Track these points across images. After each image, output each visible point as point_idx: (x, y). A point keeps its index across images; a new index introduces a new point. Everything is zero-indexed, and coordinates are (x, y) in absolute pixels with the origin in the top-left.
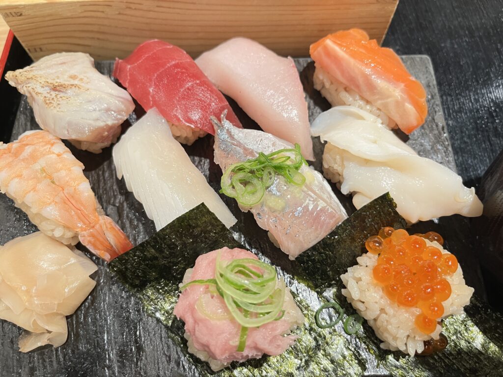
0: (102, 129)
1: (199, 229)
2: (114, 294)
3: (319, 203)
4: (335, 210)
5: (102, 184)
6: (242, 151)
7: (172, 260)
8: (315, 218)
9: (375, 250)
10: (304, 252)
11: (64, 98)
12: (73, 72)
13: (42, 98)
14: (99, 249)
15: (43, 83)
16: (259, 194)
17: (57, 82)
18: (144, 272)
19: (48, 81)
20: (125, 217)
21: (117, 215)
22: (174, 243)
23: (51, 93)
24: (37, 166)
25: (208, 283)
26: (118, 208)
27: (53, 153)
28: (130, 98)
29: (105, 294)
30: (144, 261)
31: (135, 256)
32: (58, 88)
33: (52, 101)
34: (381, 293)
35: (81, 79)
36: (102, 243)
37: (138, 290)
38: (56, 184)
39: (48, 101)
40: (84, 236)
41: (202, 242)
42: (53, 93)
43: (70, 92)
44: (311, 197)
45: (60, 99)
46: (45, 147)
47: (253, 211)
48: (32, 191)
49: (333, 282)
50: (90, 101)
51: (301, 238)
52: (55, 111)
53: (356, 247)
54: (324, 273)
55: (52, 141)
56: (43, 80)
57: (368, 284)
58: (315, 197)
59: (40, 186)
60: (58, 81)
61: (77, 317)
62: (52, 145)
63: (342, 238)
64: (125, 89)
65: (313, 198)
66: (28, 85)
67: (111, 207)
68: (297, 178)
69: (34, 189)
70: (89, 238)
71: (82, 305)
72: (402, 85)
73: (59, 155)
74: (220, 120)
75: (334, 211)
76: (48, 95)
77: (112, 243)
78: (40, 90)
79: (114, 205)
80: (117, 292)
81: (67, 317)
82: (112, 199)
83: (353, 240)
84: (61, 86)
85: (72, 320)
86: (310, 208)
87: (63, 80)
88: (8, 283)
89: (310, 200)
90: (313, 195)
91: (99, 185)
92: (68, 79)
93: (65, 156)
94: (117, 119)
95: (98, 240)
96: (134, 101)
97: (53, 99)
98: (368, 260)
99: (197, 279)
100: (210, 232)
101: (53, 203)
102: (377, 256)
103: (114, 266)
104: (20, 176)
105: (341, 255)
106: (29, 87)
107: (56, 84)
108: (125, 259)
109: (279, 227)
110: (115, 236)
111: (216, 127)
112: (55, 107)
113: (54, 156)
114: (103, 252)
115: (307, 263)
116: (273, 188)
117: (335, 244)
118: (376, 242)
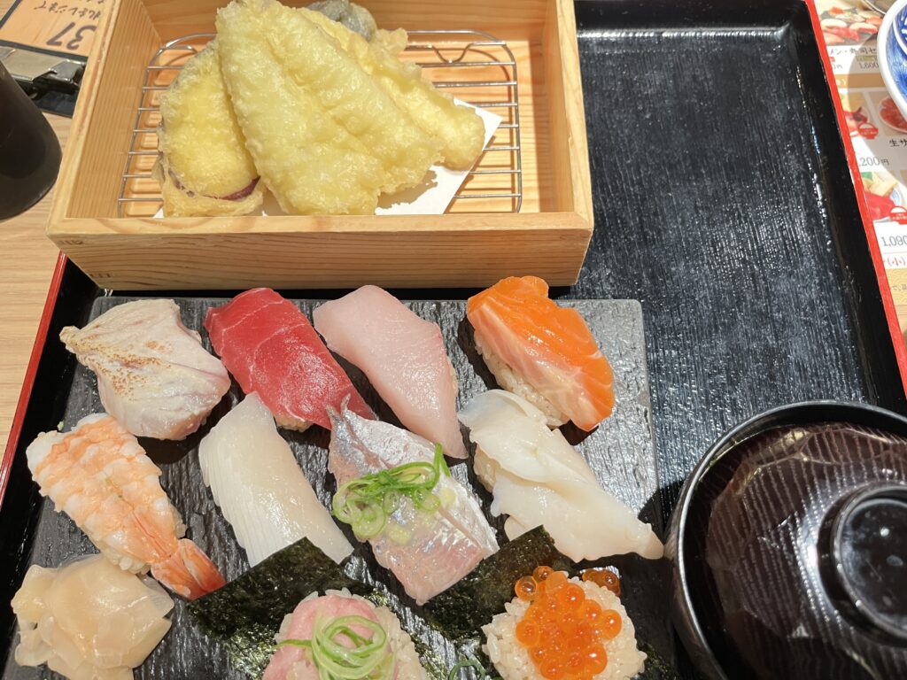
0: (187, 422)
1: (302, 566)
2: (194, 639)
3: (455, 535)
4: (477, 544)
5: (184, 483)
6: (363, 457)
7: (268, 601)
8: (448, 553)
9: (525, 598)
10: (435, 597)
11: (139, 379)
12: (150, 337)
13: (110, 378)
14: (176, 583)
15: (112, 356)
16: (379, 522)
17: (130, 356)
18: (232, 617)
19: (118, 353)
20: (213, 531)
21: (203, 527)
22: (269, 583)
23: (122, 371)
24: (102, 476)
25: (304, 646)
26: (205, 517)
27: (123, 456)
28: (226, 374)
29: (183, 638)
30: (232, 603)
31: (220, 597)
32: (131, 364)
33: (123, 384)
34: (526, 656)
35: (162, 348)
36: (180, 575)
37: (224, 637)
38: (124, 500)
39: (118, 385)
40: (158, 569)
41: (305, 580)
42: (125, 371)
43: (147, 368)
44: (446, 526)
45: (134, 381)
46: (113, 449)
47: (372, 543)
48: (95, 513)
49: (476, 632)
50: (172, 383)
51: (430, 580)
52: (126, 399)
53: (503, 590)
54: (463, 620)
55: (122, 437)
56: (111, 352)
57: (510, 644)
58: (451, 526)
59: (105, 505)
60: (132, 352)
61: (146, 667)
62: (122, 444)
63: (483, 580)
64: (219, 358)
65: (448, 528)
66: (92, 357)
67: (195, 515)
68: (429, 503)
69: (98, 510)
70: (164, 571)
71: (152, 652)
72: (578, 370)
73: (130, 459)
74: (339, 410)
75: (475, 546)
76: (118, 374)
77: (194, 575)
78: (107, 366)
79: (200, 514)
80: (198, 636)
81: (134, 669)
82: (198, 505)
83: (499, 581)
84: (136, 361)
85: (140, 672)
86: (444, 541)
87: (138, 352)
88: (63, 628)
89: (444, 531)
90: (448, 523)
91: (181, 484)
92: (145, 348)
93: (137, 459)
94: (207, 405)
95: (177, 573)
96: (231, 376)
97: (124, 380)
98: (517, 609)
99: (293, 638)
100: (315, 569)
101: (121, 528)
102: (528, 604)
103: (194, 609)
104: (80, 491)
105: (483, 600)
106: (93, 360)
107: (129, 359)
108: (208, 601)
109: (404, 566)
110: (197, 565)
111: (333, 422)
112: (126, 394)
113: (123, 461)
114: (181, 586)
115: (440, 610)
116: (398, 513)
117: (474, 588)
118: (529, 586)
